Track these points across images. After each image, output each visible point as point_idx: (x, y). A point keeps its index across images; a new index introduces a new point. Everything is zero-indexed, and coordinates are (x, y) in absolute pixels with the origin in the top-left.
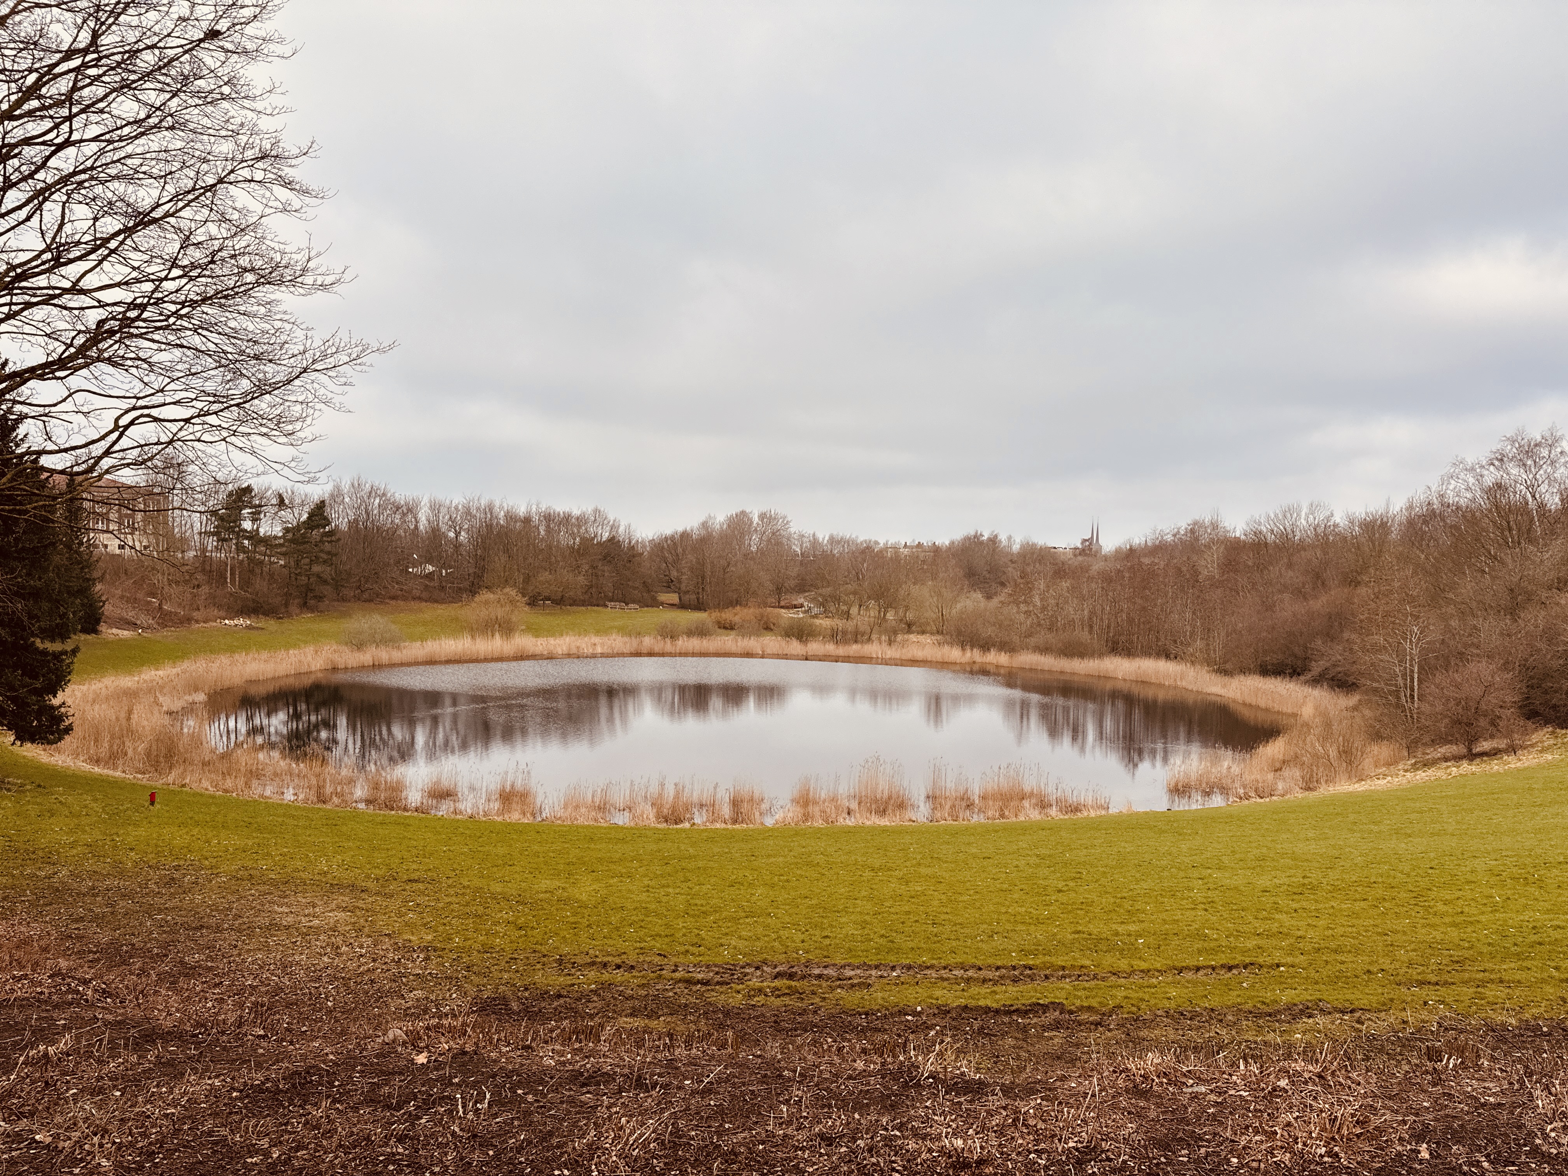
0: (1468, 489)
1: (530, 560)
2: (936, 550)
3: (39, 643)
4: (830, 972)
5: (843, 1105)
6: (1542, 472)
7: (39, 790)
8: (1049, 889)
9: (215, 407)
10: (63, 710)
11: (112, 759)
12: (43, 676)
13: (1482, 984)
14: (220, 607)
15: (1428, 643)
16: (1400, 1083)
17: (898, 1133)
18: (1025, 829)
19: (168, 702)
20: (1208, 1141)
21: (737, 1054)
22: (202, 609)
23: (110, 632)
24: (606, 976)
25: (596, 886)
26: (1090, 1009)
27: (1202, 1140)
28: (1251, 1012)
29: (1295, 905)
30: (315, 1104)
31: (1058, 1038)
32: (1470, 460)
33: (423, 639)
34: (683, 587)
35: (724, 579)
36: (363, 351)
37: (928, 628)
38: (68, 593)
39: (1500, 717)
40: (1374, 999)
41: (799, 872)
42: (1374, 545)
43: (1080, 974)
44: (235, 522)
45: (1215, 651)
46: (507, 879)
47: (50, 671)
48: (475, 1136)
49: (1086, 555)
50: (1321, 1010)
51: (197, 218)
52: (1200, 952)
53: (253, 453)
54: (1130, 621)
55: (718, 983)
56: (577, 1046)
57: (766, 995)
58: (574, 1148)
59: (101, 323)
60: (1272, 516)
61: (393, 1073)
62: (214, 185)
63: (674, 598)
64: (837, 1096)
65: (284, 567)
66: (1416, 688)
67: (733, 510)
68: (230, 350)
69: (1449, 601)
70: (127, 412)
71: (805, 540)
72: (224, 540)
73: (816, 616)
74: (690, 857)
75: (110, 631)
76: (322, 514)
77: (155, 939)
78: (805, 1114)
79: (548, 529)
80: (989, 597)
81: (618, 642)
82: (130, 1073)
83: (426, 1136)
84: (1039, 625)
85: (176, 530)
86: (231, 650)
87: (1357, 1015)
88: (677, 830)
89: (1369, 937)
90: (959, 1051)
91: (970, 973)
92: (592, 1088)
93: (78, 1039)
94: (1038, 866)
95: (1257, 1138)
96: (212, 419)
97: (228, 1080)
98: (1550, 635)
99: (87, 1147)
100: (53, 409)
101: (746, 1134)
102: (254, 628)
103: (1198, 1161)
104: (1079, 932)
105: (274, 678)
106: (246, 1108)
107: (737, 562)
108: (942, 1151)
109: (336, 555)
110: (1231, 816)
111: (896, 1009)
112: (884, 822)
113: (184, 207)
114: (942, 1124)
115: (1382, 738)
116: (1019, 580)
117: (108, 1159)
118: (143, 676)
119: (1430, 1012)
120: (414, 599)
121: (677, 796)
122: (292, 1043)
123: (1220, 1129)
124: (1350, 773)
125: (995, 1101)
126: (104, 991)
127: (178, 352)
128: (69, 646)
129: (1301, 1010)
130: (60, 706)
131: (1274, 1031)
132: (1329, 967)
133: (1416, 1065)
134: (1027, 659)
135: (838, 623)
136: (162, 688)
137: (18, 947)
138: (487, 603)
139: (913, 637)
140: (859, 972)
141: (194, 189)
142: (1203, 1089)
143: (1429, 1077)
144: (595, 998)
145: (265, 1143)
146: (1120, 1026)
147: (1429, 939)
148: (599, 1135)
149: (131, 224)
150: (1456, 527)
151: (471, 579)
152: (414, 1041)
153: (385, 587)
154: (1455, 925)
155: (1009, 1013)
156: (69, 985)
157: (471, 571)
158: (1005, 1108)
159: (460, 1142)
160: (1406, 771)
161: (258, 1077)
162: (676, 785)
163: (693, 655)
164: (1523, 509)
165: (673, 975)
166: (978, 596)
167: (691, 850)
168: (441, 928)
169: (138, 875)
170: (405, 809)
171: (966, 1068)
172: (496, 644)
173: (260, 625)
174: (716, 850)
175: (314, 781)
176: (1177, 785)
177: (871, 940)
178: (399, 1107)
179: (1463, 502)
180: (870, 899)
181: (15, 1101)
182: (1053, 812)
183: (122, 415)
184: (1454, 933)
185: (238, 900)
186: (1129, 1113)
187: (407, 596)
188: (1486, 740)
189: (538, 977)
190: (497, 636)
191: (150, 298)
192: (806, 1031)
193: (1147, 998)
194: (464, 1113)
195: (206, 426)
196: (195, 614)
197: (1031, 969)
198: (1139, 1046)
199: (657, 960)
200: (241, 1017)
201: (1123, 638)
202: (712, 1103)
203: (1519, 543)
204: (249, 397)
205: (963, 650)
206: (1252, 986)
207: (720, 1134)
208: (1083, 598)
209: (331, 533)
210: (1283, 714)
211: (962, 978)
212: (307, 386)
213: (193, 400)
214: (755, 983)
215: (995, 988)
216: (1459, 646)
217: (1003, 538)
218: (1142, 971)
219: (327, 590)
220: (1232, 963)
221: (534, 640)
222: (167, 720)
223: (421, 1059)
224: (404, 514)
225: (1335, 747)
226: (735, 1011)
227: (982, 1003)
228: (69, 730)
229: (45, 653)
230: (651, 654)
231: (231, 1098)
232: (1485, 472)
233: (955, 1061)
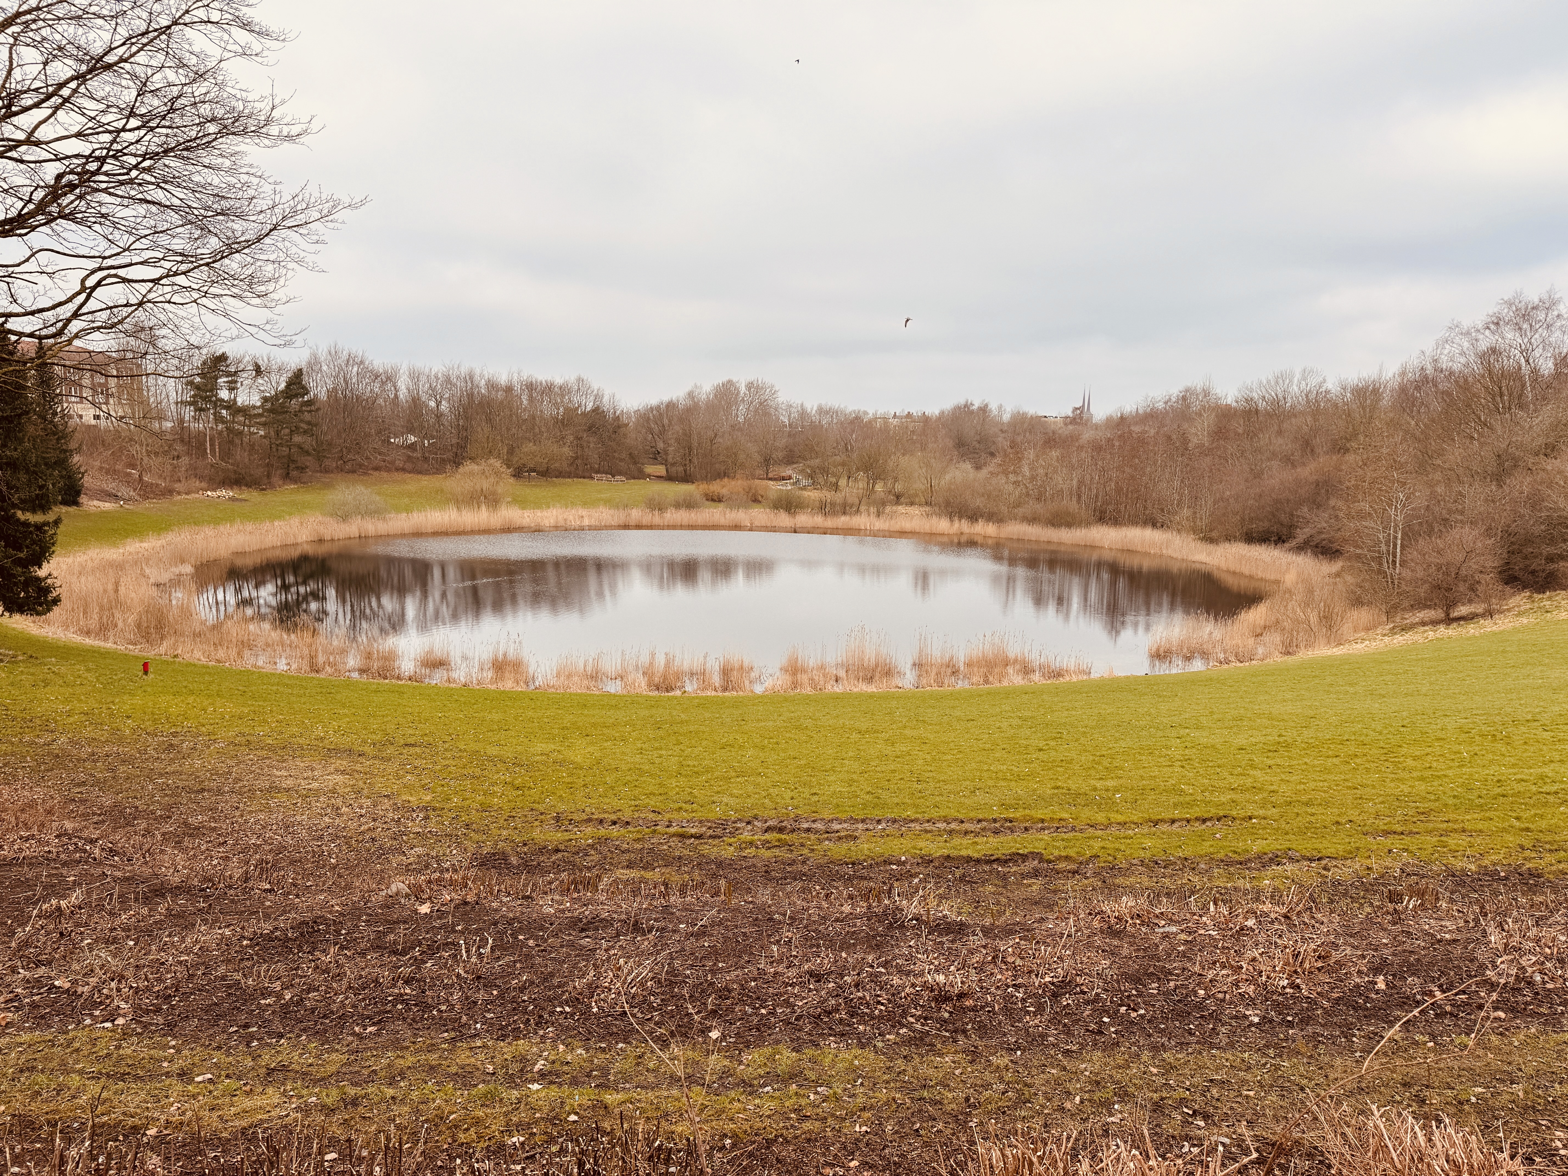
0: (1463, 354)
1: (514, 431)
2: (925, 419)
3: (19, 514)
4: (819, 826)
5: (831, 944)
6: (1537, 336)
7: (33, 660)
8: (1031, 748)
9: (184, 267)
10: (49, 581)
11: (102, 630)
12: (27, 547)
13: (1446, 833)
14: (201, 478)
15: (1413, 509)
16: (1361, 923)
17: (883, 970)
18: (1009, 693)
19: (155, 574)
20: (1178, 975)
21: (730, 900)
22: (183, 480)
23: (91, 505)
24: (602, 832)
25: (590, 749)
26: (1067, 858)
27: (1171, 974)
28: (1222, 861)
29: (1270, 762)
30: (324, 951)
31: (1036, 886)
32: (1466, 324)
33: (408, 510)
34: (670, 460)
35: (711, 451)
36: (334, 207)
37: (917, 500)
38: (46, 464)
39: (1478, 582)
40: (1341, 848)
41: (788, 735)
42: (1364, 411)
43: (1059, 826)
44: (211, 391)
45: (1201, 519)
46: (502, 742)
47: (34, 542)
48: (479, 978)
49: (1077, 423)
50: (1291, 858)
51: (153, 63)
52: (1175, 805)
53: (226, 315)
54: (1119, 490)
55: (711, 837)
56: (575, 895)
57: (757, 848)
58: (575, 987)
59: (59, 177)
60: (1265, 382)
61: (397, 922)
62: (169, 27)
63: (661, 470)
64: (825, 937)
65: (265, 437)
66: (1398, 554)
67: (720, 379)
68: (195, 205)
69: (1436, 467)
70: (93, 272)
71: (793, 410)
72: (201, 410)
73: (804, 488)
74: (682, 722)
75: (91, 503)
76: (300, 383)
77: (158, 802)
78: (794, 953)
79: (531, 399)
80: (978, 468)
81: (606, 515)
82: (142, 924)
83: (432, 978)
84: (1028, 495)
85: (152, 400)
86: (216, 521)
87: (1324, 862)
88: (669, 698)
89: (1339, 791)
90: (941, 897)
91: (953, 826)
92: (590, 933)
93: (89, 893)
94: (1020, 727)
95: (1224, 972)
96: (181, 280)
97: (238, 929)
98: (1535, 501)
99: (105, 991)
100: (17, 269)
101: (739, 972)
102: (236, 500)
103: (1167, 993)
104: (1058, 788)
105: (259, 551)
106: (257, 954)
107: (724, 433)
108: (925, 985)
109: (316, 425)
110: (1211, 679)
111: (882, 859)
112: (871, 689)
113: (138, 51)
114: (923, 963)
115: (1363, 604)
116: (1009, 450)
117: (127, 1002)
118: (128, 548)
119: (1394, 859)
120: (397, 470)
121: (667, 665)
122: (297, 896)
123: (1188, 965)
124: (1329, 638)
125: (976, 940)
126: (111, 850)
127: (142, 209)
128: (51, 517)
129: (1271, 859)
130: (46, 578)
131: (1244, 878)
132: (1300, 818)
133: (1378, 907)
134: (1015, 529)
135: (827, 495)
136: (147, 560)
137: (23, 811)
138: (472, 474)
139: (901, 509)
140: (845, 825)
141: (147, 32)
142: (1174, 929)
143: (1389, 917)
144: (592, 852)
145: (277, 986)
146: (1096, 874)
147: (1397, 792)
148: (598, 975)
149: (84, 68)
150: (1448, 393)
151: (455, 450)
152: (417, 893)
153: (367, 458)
154: (1422, 779)
155: (990, 862)
156: (76, 844)
157: (454, 441)
158: (985, 947)
159: (465, 983)
160: (1385, 635)
161: (267, 927)
162: (666, 654)
163: (682, 527)
164: (1516, 375)
165: (667, 830)
166: (967, 466)
167: (683, 716)
168: (439, 789)
169: (136, 741)
170: (399, 678)
171: (948, 911)
172: (482, 516)
173: (243, 496)
174: (707, 715)
175: (306, 652)
176: (1158, 650)
177: (857, 796)
178: (404, 953)
179: (1456, 367)
180: (857, 758)
181: (32, 950)
182: (1036, 677)
183: (88, 276)
184: (1421, 787)
185: (237, 764)
186: (1103, 951)
187: (390, 468)
188: (1463, 604)
189: (536, 834)
190: (483, 508)
191: (109, 149)
192: (796, 879)
193: (1123, 847)
194: (468, 957)
195: (176, 288)
196: (177, 486)
197: (1011, 822)
198: (1112, 891)
199: (651, 816)
200: (247, 872)
201: (1111, 508)
202: (706, 944)
203: (1510, 409)
204: (219, 256)
205: (952, 521)
206: (1225, 837)
207: (713, 972)
208: (1072, 468)
209: (310, 403)
210: (1266, 581)
211: (945, 830)
212: (278, 244)
213: (160, 260)
214: (746, 836)
215: (976, 840)
216: (1444, 512)
217: (993, 407)
218: (1119, 824)
219: (309, 461)
220: (1206, 816)
221: (520, 512)
222: (153, 591)
223: (425, 909)
224: (383, 383)
225: (1315, 613)
226: (727, 862)
227: (964, 853)
228: (56, 601)
229: (26, 524)
230: (639, 527)
231: (241, 946)
232: (1481, 337)
233: (938, 905)
